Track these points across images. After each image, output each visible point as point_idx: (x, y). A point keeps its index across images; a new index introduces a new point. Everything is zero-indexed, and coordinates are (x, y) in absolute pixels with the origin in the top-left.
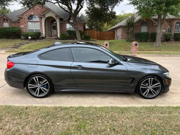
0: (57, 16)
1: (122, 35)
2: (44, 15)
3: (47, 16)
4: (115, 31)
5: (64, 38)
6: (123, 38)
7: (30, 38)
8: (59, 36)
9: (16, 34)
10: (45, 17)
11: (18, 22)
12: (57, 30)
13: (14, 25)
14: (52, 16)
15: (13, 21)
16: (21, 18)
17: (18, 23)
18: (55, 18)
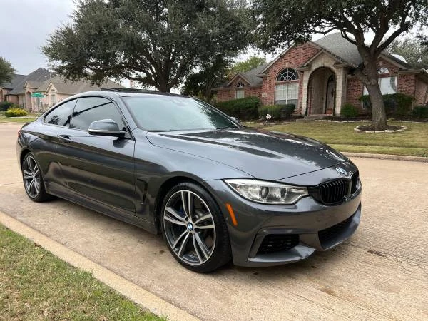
0: (339, 63)
2: (309, 66)
3: (315, 67)
5: (349, 116)
7: (269, 117)
8: (338, 111)
9: (250, 111)
10: (310, 69)
11: (259, 87)
12: (335, 98)
13: (252, 94)
14: (326, 65)
15: (252, 85)
16: (265, 78)
17: (258, 90)
18: (334, 68)
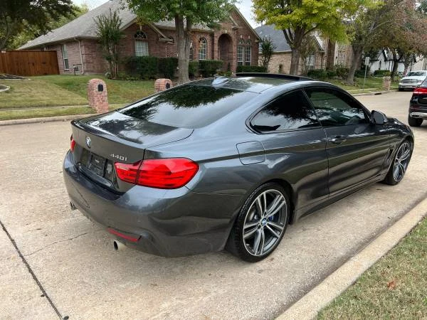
1: (87, 62)
4: (55, 52)
6: (92, 69)
